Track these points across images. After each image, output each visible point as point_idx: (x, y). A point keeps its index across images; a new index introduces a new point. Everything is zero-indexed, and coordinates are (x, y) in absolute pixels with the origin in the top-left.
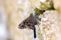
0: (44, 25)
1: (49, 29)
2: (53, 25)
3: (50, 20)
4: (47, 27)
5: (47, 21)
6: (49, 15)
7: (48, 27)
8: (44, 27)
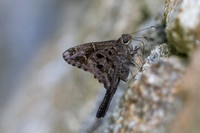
0: (140, 94)
1: (141, 115)
2: (161, 113)
3: (164, 91)
4: (142, 106)
5: (156, 88)
6: (174, 76)
7: (145, 109)
8: (136, 97)
